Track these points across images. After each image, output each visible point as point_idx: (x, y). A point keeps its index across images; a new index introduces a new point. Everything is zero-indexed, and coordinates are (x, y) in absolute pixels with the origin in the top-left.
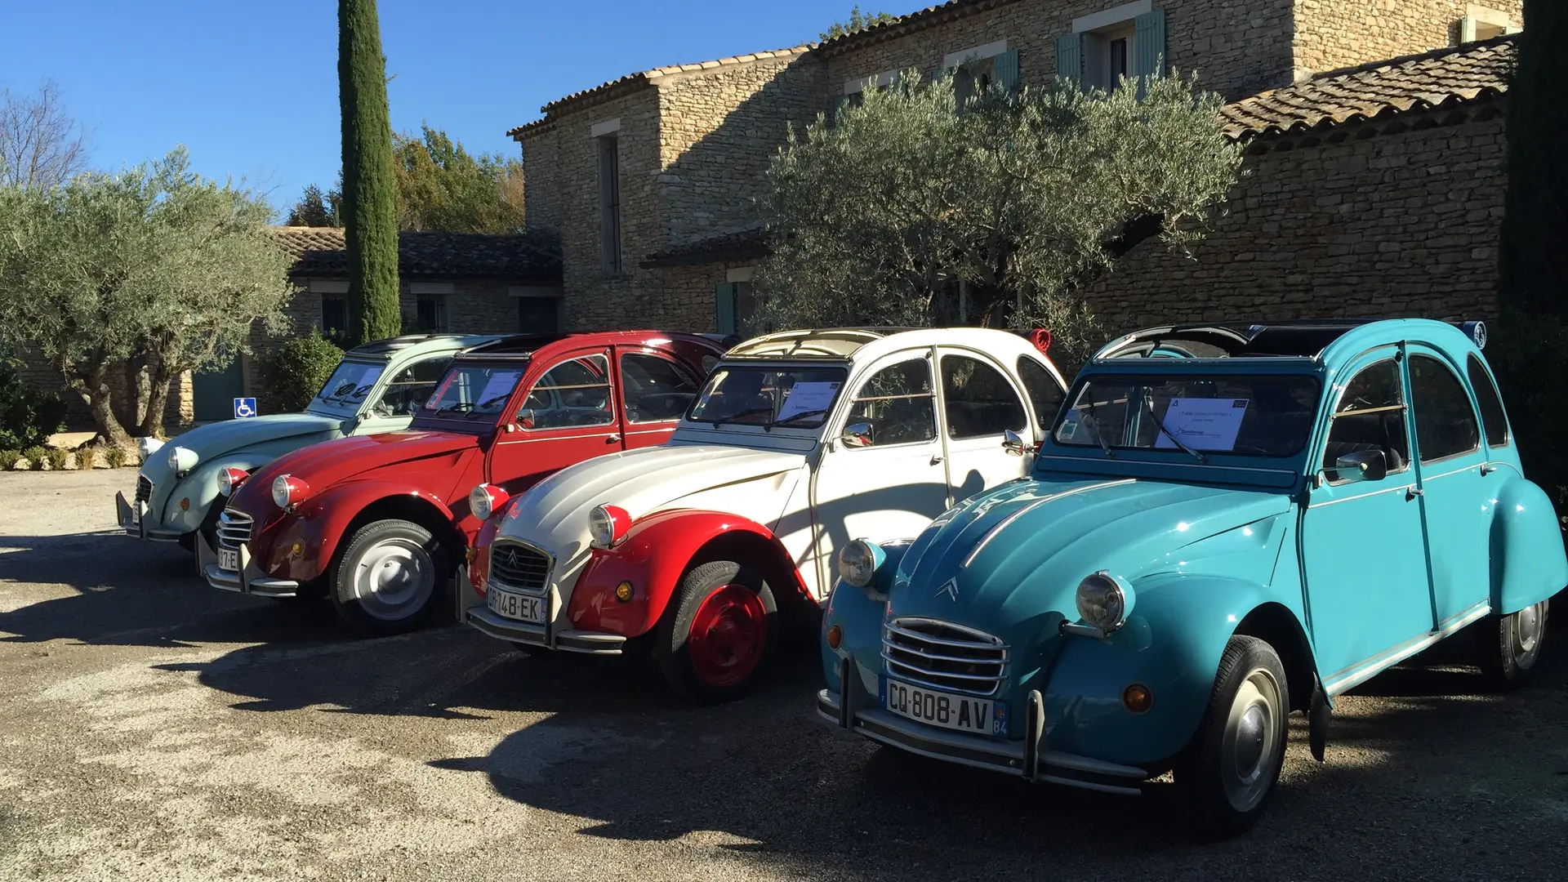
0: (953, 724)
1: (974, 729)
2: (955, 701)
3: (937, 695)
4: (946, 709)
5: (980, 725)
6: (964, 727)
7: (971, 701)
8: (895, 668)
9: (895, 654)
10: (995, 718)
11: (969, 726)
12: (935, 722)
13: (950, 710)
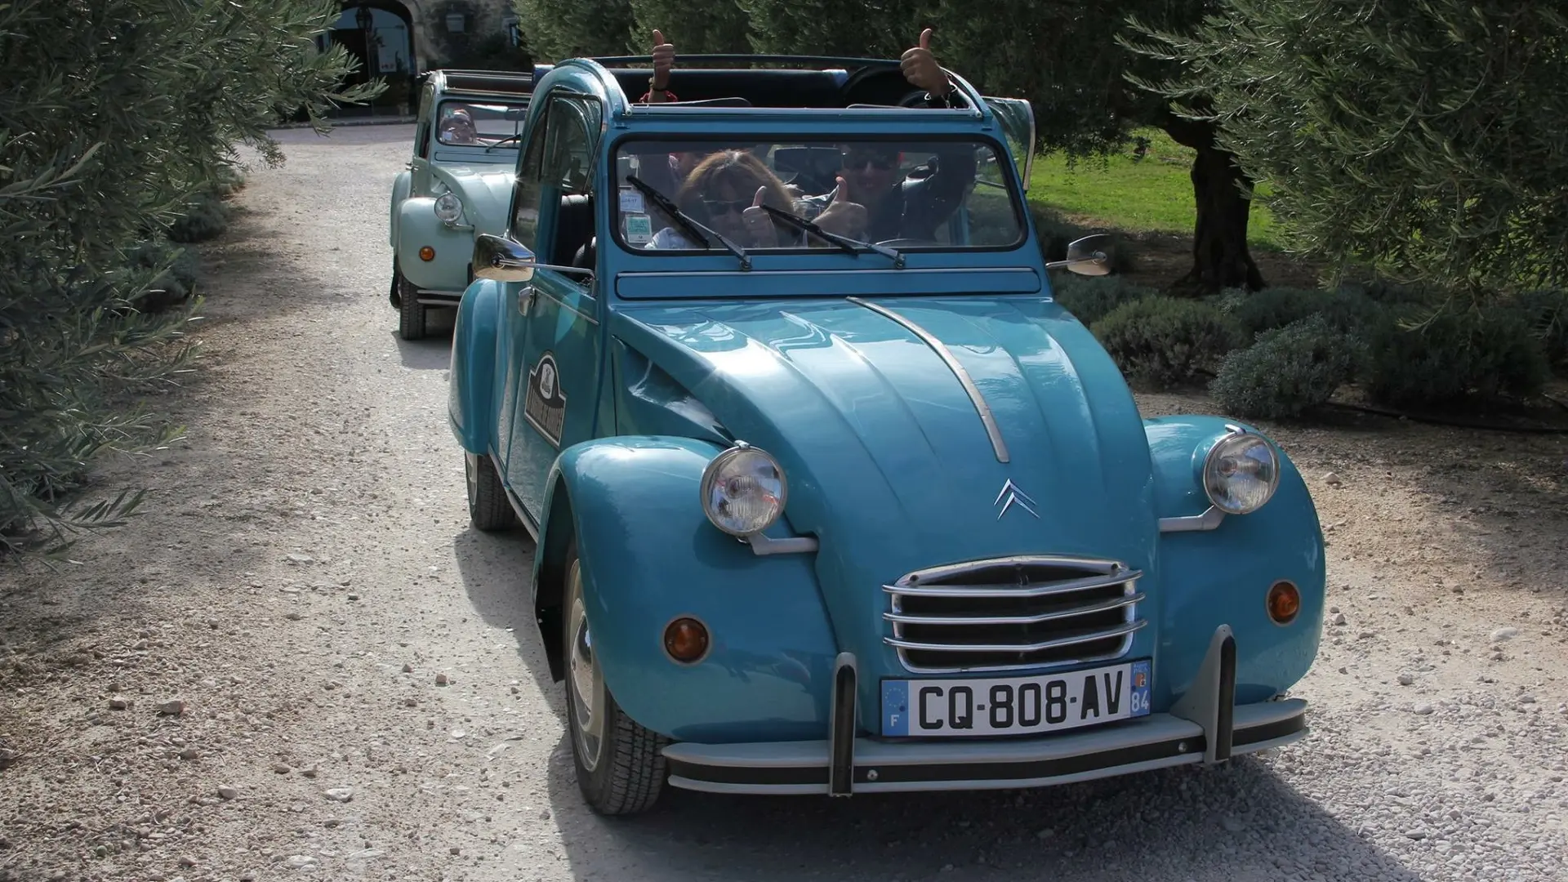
0: (1073, 720)
1: (1105, 717)
2: (1075, 682)
3: (1043, 681)
4: (1061, 700)
5: (1113, 707)
6: (1091, 719)
7: (1099, 673)
8: (914, 657)
9: (909, 632)
10: (1133, 689)
11: (1096, 714)
12: (1044, 726)
13: (1067, 699)
